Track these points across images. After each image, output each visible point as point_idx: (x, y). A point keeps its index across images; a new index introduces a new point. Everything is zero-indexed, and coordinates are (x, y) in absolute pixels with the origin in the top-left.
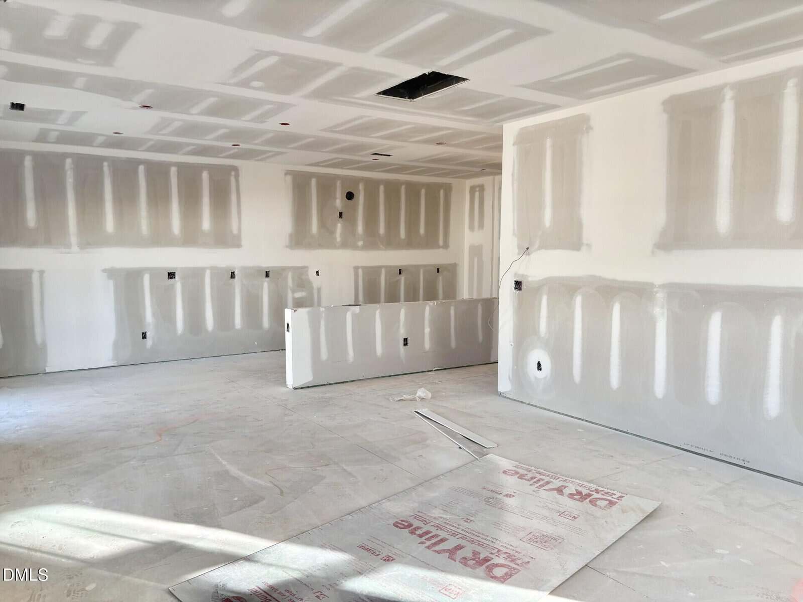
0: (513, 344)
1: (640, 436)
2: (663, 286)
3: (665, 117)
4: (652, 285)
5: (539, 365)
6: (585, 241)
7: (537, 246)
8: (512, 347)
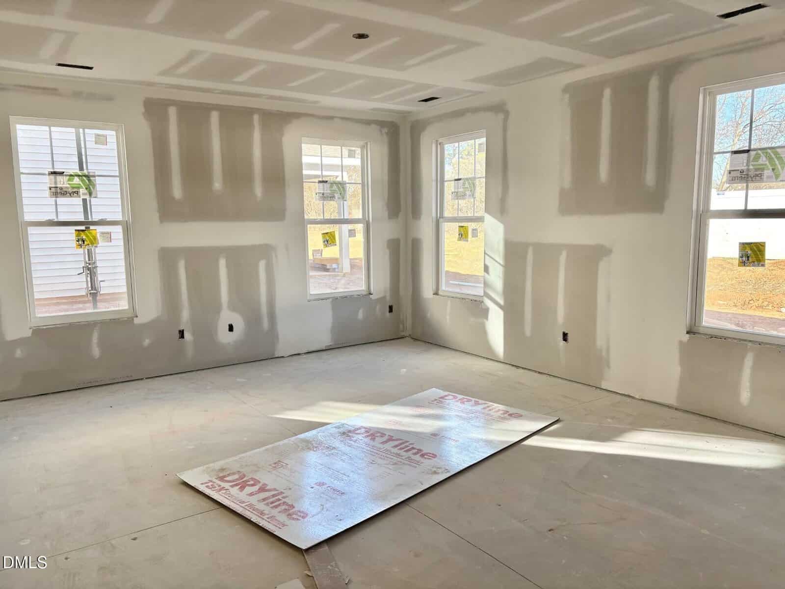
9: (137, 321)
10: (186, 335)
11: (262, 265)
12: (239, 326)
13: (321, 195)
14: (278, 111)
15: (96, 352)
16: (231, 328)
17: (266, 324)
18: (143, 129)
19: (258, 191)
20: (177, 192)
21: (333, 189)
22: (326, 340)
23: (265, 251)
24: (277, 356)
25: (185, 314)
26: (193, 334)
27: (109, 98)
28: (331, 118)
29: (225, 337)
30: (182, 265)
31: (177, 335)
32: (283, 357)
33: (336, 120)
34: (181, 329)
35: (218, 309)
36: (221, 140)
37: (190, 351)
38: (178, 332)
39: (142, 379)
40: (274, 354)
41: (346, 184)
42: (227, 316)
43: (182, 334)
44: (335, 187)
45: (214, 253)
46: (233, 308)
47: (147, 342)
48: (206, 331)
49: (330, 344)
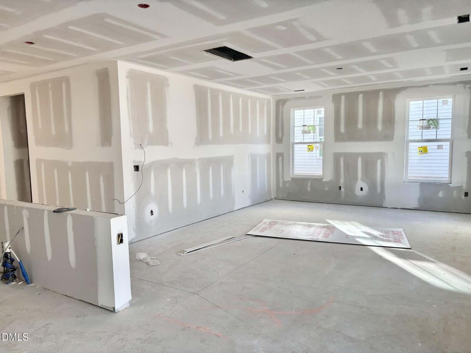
0: (135, 207)
1: (193, 223)
2: (199, 159)
3: (194, 91)
4: (194, 160)
5: (152, 212)
6: (170, 141)
7: (146, 143)
8: (135, 208)
9: (323, 180)
10: (342, 189)
11: (379, 162)
12: (365, 189)
13: (421, 127)
14: (393, 88)
15: (309, 189)
16: (362, 189)
17: (379, 190)
18: (331, 106)
19: (380, 127)
20: (342, 130)
21: (430, 123)
22: (414, 204)
23: (381, 156)
24: (384, 206)
25: (342, 181)
26: (345, 189)
27: (321, 97)
28: (428, 85)
29: (358, 192)
30: (342, 160)
31: (338, 188)
32: (387, 208)
33: (430, 86)
34: (340, 186)
35: (356, 179)
36: (363, 107)
37: (343, 195)
38: (338, 187)
39: (324, 203)
40: (382, 206)
41: (439, 120)
42: (360, 183)
43: (340, 188)
44: (431, 122)
45: (356, 155)
46: (363, 180)
47: (326, 189)
48: (350, 189)
49: (418, 207)
